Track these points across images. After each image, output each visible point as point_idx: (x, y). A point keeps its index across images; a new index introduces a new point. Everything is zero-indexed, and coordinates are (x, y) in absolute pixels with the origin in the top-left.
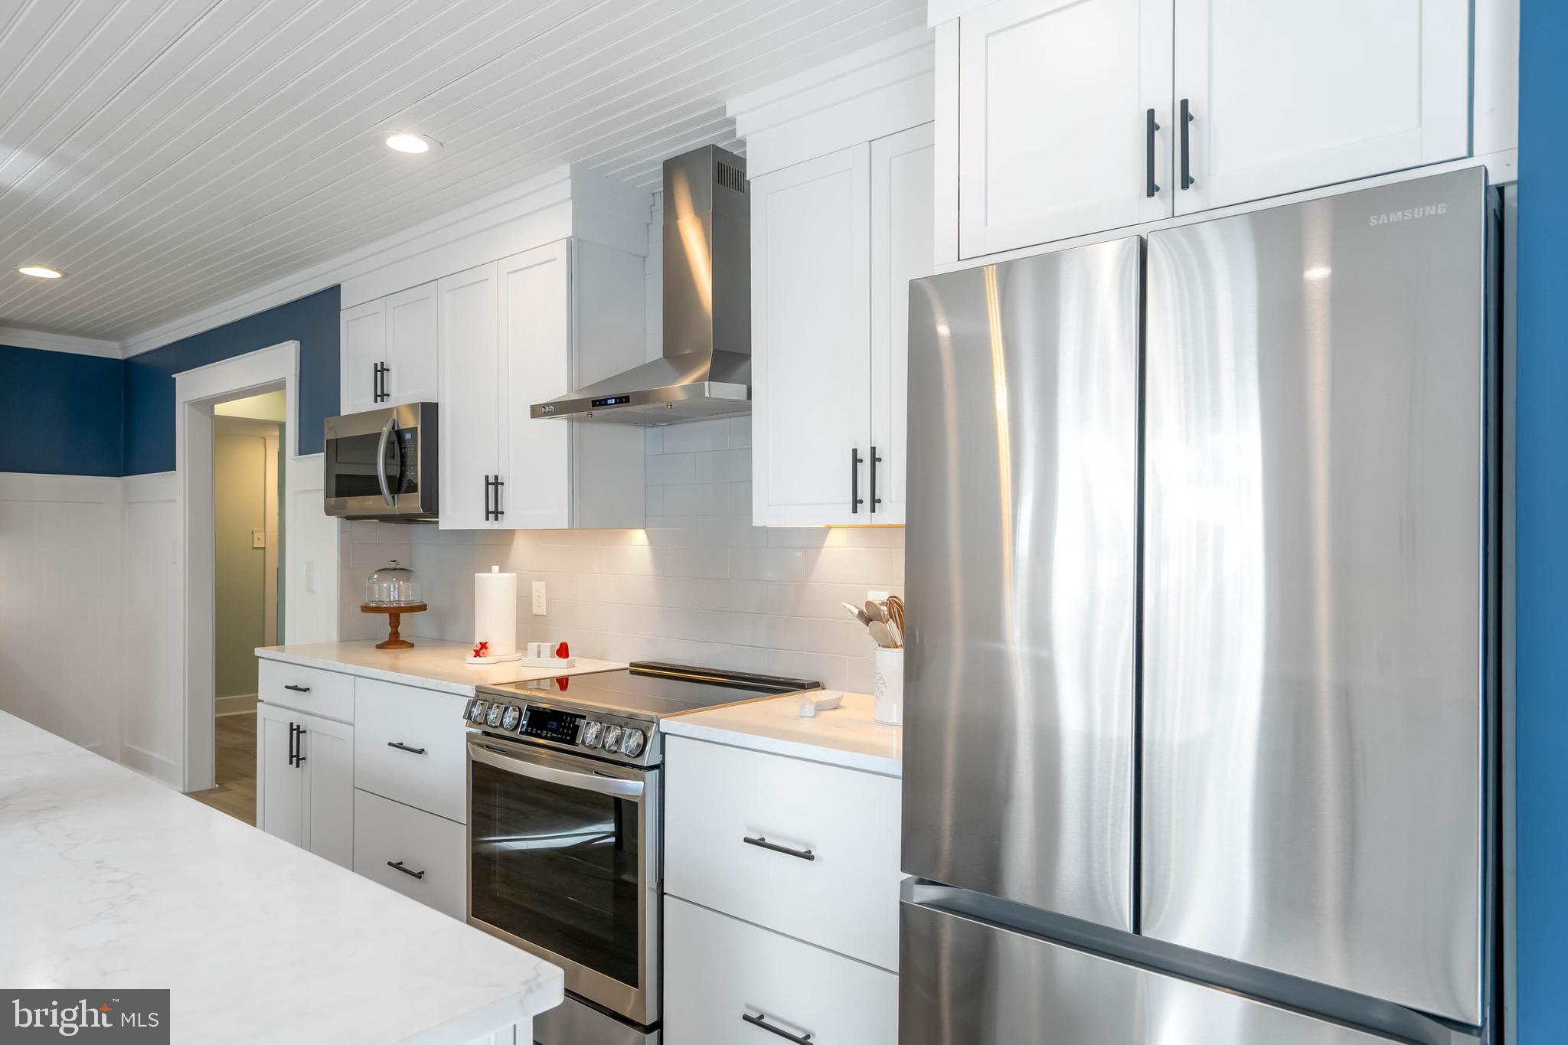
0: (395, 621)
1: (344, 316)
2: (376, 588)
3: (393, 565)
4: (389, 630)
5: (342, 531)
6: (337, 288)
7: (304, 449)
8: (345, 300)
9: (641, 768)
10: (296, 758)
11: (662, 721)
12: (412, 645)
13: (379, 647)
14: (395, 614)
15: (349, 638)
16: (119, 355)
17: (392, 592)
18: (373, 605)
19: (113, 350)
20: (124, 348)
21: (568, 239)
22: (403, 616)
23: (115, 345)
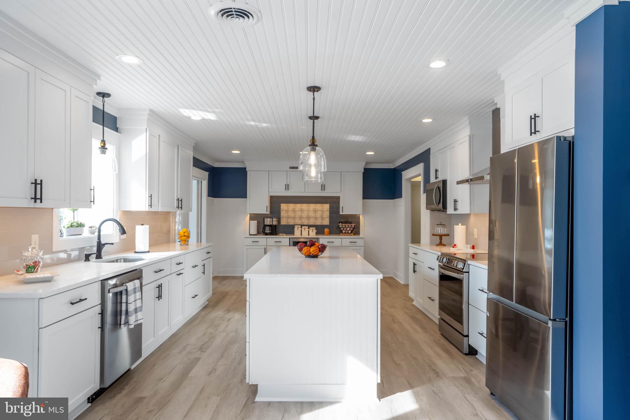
0: (441, 239)
1: (431, 156)
2: (436, 229)
3: (440, 223)
4: (439, 241)
5: (431, 214)
6: (430, 149)
7: (424, 193)
8: (431, 152)
9: (463, 272)
10: (414, 271)
11: (468, 261)
12: (445, 245)
13: (437, 245)
14: (441, 236)
15: (432, 243)
16: (393, 167)
17: (440, 230)
18: (435, 234)
19: (391, 166)
20: (394, 165)
21: (469, 135)
22: (443, 237)
23: (392, 164)
